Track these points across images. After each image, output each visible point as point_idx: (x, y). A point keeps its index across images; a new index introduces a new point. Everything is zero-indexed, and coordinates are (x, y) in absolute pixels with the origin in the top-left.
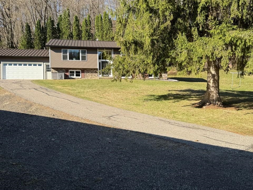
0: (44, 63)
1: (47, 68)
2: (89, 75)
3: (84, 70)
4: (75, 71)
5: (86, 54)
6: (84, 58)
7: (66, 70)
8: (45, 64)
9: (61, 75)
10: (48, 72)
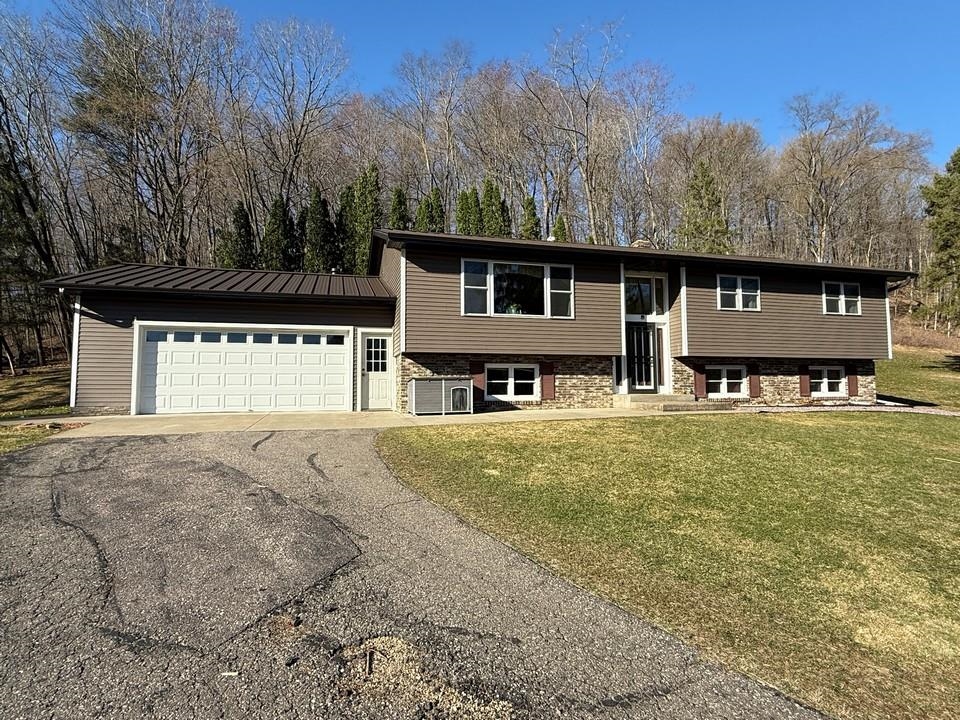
0: (360, 330)
1: (369, 353)
2: (574, 386)
3: (551, 365)
4: (511, 367)
5: (572, 281)
6: (560, 305)
7: (472, 364)
8: (363, 333)
9: (458, 393)
10: (372, 374)
